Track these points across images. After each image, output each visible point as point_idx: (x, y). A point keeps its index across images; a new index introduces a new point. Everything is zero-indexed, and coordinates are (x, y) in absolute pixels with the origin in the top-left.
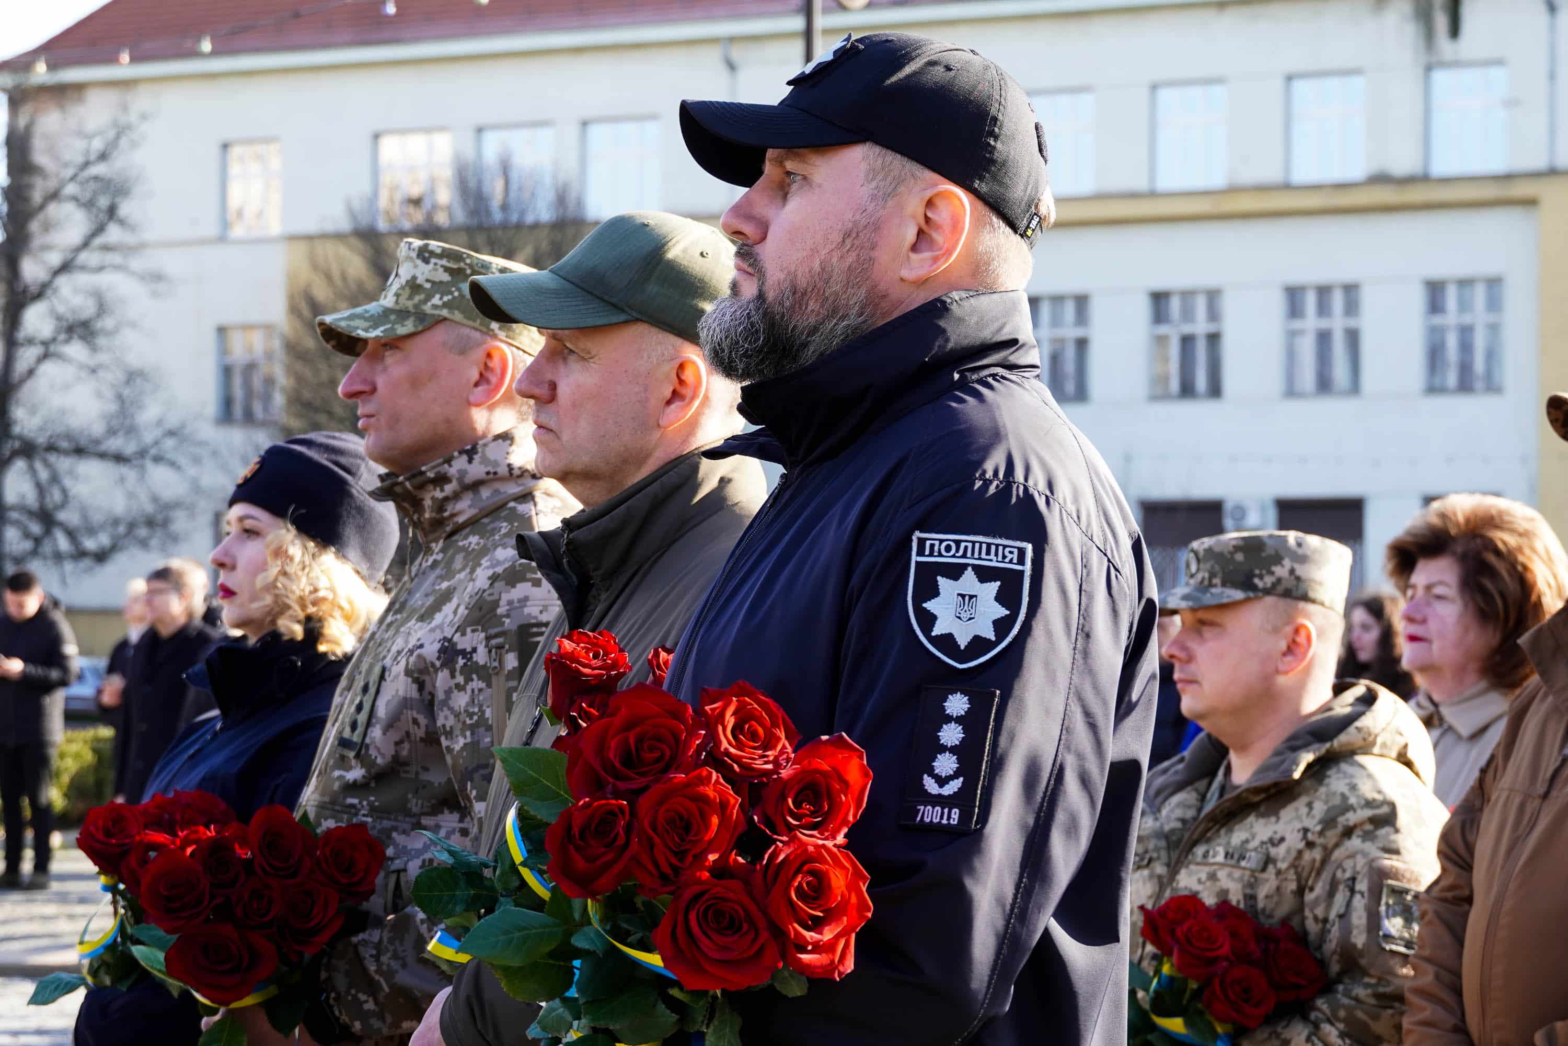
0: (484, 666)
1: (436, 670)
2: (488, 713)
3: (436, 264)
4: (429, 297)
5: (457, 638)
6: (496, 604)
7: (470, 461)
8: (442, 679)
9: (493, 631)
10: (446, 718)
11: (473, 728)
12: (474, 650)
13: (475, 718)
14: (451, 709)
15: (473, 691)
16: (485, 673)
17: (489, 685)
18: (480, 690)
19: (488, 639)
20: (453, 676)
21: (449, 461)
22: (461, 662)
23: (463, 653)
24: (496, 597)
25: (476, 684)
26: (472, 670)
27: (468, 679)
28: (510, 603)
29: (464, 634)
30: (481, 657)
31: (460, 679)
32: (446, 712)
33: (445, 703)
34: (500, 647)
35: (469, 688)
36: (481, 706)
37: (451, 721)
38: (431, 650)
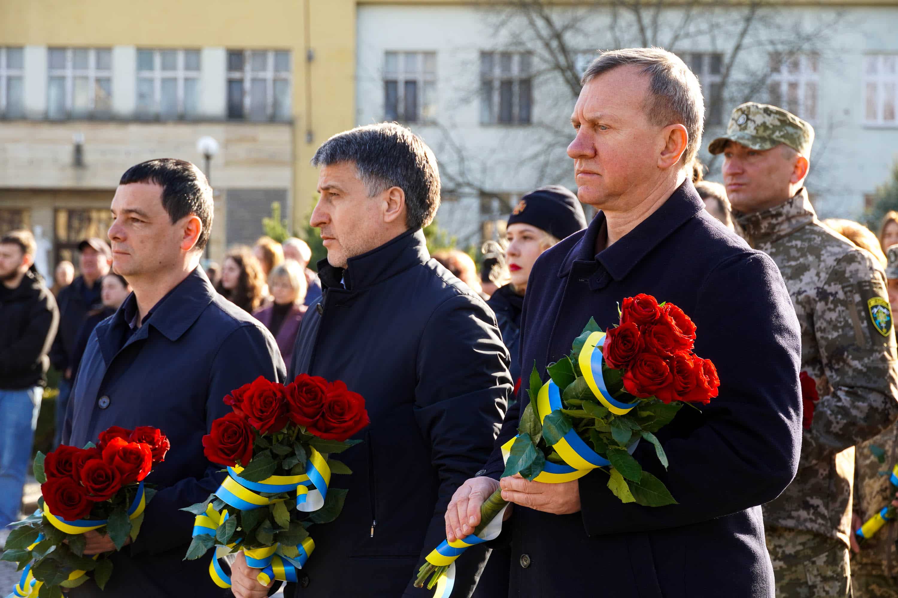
0: (843, 300)
1: (816, 302)
2: (850, 321)
3: (774, 117)
4: (774, 132)
5: (826, 287)
6: (844, 272)
7: (791, 206)
8: (820, 306)
9: (845, 284)
10: (822, 323)
11: (843, 328)
12: (836, 293)
13: (843, 323)
14: (825, 320)
15: (839, 311)
16: (844, 303)
17: (847, 308)
18: (843, 311)
19: (843, 288)
20: (827, 304)
21: (782, 207)
22: (831, 298)
23: (831, 294)
24: (843, 269)
25: (840, 308)
26: (836, 302)
27: (836, 306)
28: (851, 272)
29: (830, 285)
30: (841, 295)
31: (832, 306)
32: (822, 320)
33: (822, 317)
34: (851, 291)
35: (837, 310)
36: (844, 318)
37: (824, 325)
38: (812, 293)
